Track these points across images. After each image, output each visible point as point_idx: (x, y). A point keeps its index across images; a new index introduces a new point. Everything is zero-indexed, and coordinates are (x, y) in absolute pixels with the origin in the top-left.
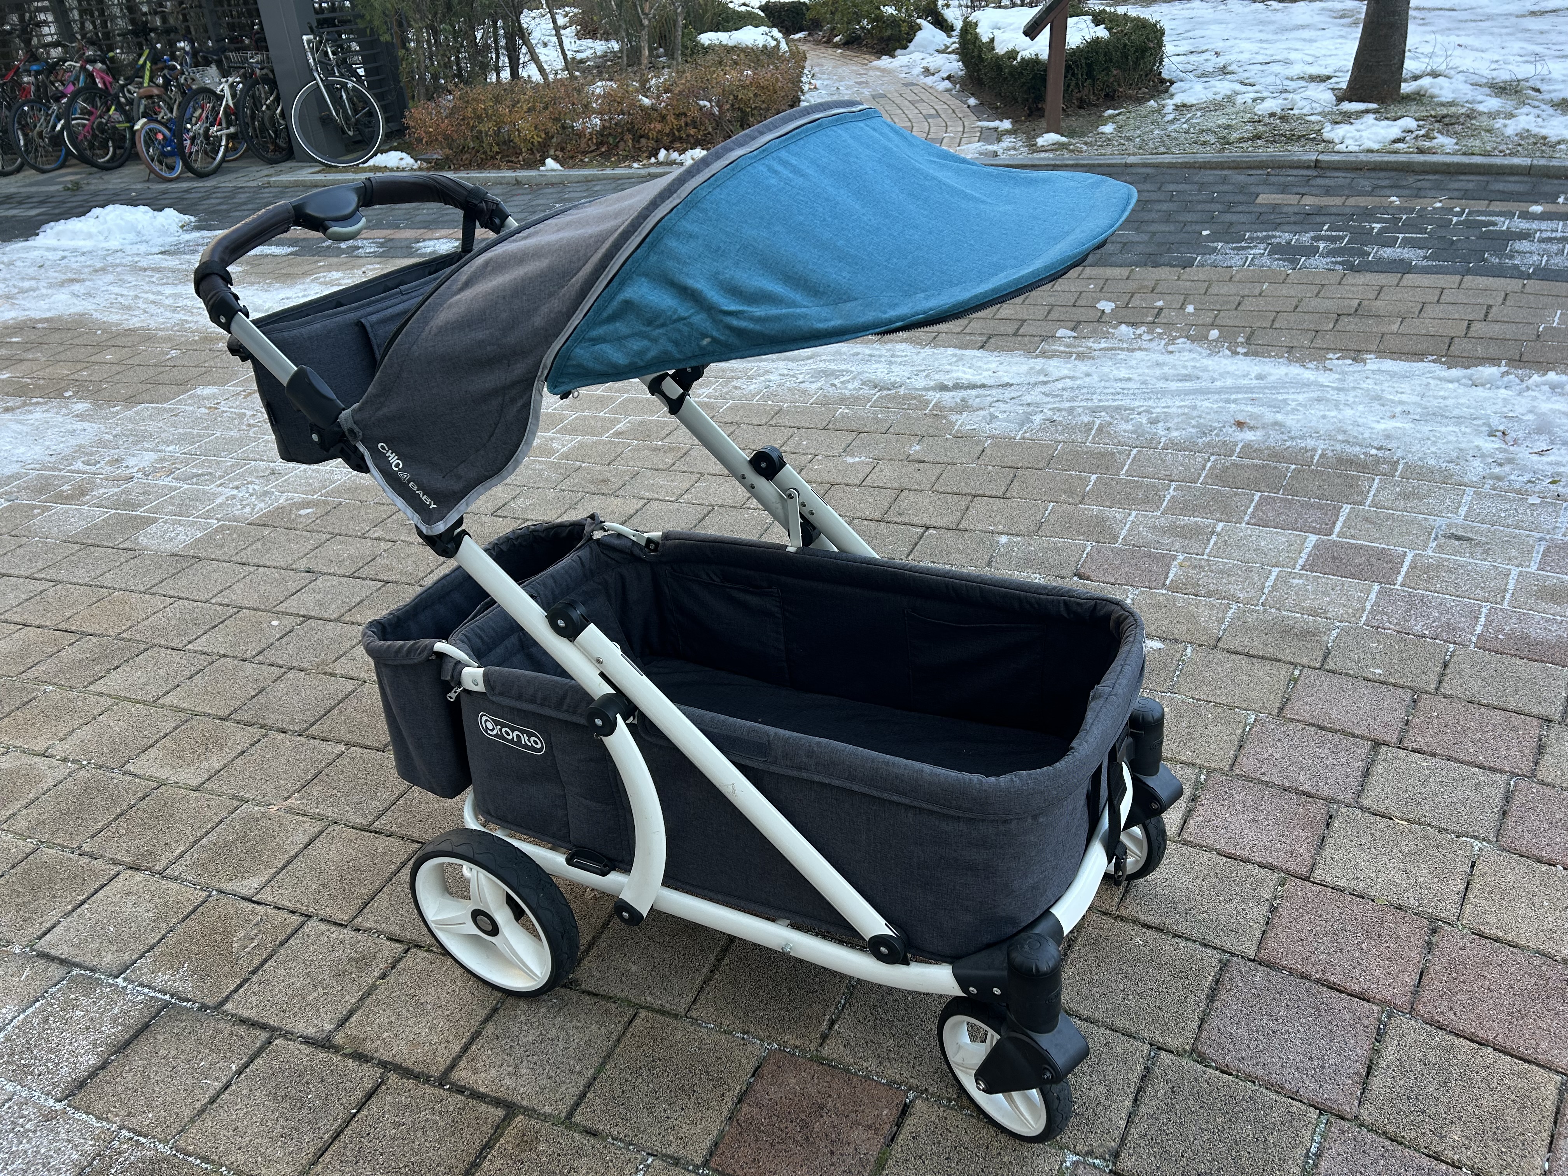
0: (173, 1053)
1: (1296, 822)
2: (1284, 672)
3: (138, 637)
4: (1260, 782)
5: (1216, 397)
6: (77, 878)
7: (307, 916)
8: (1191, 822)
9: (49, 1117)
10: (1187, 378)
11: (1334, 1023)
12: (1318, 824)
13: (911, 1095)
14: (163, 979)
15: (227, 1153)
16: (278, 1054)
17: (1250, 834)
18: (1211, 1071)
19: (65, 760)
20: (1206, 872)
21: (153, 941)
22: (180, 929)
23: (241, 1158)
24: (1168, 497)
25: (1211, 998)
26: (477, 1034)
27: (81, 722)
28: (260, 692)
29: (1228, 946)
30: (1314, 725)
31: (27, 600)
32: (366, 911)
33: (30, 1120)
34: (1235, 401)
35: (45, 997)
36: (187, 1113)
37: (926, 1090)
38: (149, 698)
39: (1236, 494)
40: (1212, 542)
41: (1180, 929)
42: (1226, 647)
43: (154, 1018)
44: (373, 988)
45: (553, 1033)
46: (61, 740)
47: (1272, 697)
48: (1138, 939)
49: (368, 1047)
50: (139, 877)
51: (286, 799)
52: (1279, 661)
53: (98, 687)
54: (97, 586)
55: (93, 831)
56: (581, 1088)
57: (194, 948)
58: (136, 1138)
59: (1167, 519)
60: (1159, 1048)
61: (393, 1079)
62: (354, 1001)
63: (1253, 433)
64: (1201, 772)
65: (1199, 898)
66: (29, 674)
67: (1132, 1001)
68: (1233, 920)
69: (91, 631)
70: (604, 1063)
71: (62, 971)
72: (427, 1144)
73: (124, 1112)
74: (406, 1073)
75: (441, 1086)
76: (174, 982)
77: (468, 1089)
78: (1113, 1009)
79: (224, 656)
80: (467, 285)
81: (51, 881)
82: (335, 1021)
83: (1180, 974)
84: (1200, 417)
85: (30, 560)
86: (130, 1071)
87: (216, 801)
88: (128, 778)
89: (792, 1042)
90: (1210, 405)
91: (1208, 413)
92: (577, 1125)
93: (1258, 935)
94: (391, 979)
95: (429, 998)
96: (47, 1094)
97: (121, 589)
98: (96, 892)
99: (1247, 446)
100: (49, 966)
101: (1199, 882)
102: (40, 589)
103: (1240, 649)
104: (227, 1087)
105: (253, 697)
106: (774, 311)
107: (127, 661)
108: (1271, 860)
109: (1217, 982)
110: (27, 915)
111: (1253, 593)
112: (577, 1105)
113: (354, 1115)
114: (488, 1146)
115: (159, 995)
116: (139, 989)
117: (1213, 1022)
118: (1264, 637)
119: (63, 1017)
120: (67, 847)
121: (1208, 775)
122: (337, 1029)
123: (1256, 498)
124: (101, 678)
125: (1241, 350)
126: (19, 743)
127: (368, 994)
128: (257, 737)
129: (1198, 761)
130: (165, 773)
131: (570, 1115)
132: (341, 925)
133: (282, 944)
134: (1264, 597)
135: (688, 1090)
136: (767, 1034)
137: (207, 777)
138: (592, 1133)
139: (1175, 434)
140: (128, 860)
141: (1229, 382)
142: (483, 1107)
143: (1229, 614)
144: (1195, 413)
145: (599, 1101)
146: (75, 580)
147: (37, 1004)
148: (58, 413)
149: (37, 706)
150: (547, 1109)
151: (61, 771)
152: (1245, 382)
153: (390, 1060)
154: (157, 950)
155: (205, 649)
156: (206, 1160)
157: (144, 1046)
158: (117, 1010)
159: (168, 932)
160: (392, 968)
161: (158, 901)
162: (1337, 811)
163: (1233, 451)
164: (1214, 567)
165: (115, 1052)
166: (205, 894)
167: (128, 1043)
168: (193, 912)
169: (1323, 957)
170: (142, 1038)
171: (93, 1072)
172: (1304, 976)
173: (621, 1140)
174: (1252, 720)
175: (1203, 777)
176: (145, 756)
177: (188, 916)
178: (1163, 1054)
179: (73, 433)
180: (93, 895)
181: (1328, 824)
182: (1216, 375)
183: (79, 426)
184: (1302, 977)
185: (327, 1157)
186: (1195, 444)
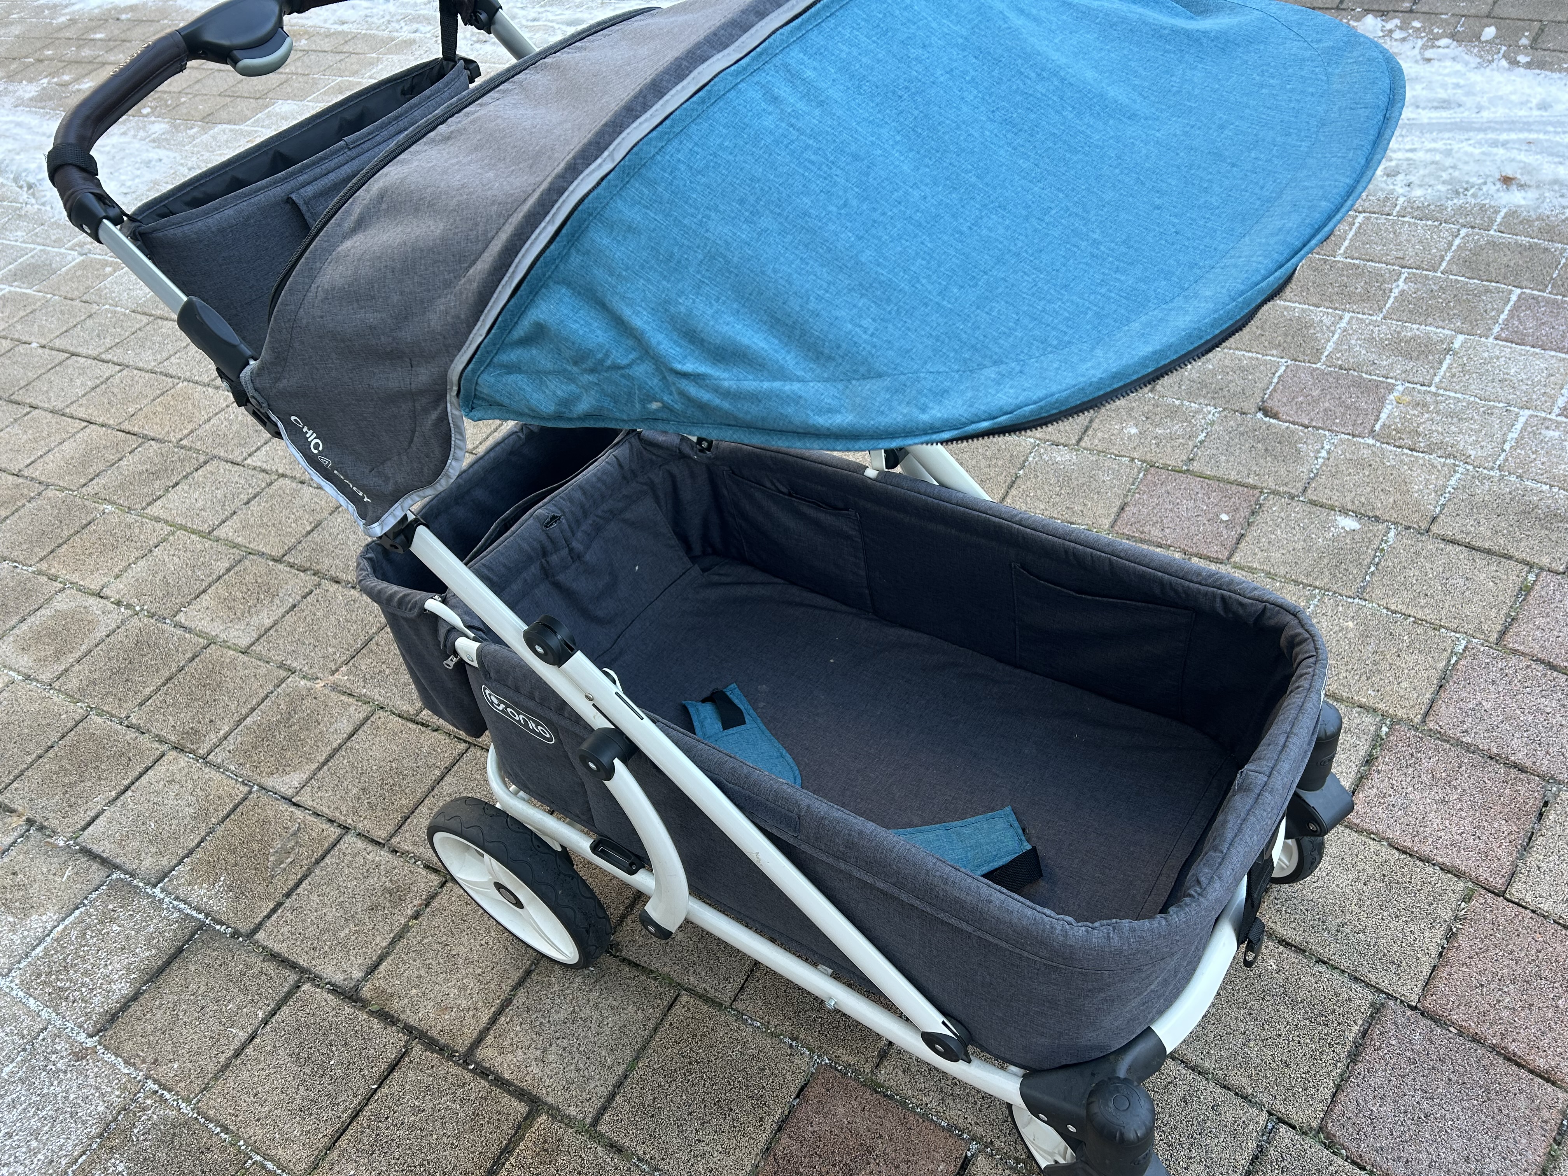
0: (203, 988)
1: (1498, 808)
2: (1514, 575)
3: (199, 445)
4: (1459, 743)
5: (1481, 136)
6: (123, 757)
7: (345, 827)
8: (1361, 795)
9: (80, 1055)
10: (1445, 104)
11: (1505, 1112)
12: (1527, 813)
13: (974, 1146)
14: (200, 893)
15: (246, 1123)
16: (305, 1003)
17: (1435, 820)
18: (1340, 1162)
19: (118, 603)
20: (1371, 871)
21: (193, 844)
22: (220, 829)
23: (259, 1132)
24: (1396, 291)
25: (1354, 1056)
26: (507, 1003)
27: (138, 554)
28: (316, 527)
29: (1384, 985)
30: (1542, 662)
31: (93, 389)
32: (405, 828)
33: (62, 1058)
34: (1504, 144)
35: (85, 905)
36: (212, 1068)
37: (992, 1142)
38: (205, 528)
39: (1487, 291)
40: (1445, 366)
41: (1326, 953)
42: (1442, 532)
43: (187, 942)
44: (406, 929)
45: (586, 1012)
46: (117, 577)
47: (1493, 614)
48: (1271, 962)
49: (395, 1006)
50: (184, 760)
51: (333, 673)
52: (1510, 558)
53: (155, 510)
54: (161, 373)
55: (141, 698)
56: (610, 1088)
57: (231, 859)
58: (160, 1092)
59: (1389, 328)
60: (1281, 1120)
61: (417, 1049)
62: (384, 944)
63: (1523, 194)
64: (1382, 721)
65: (1356, 909)
66: (89, 489)
67: (1253, 1049)
68: (1396, 948)
69: (153, 435)
70: (637, 1059)
71: (103, 873)
72: (444, 1139)
73: (150, 1059)
74: (431, 1044)
75: (466, 1063)
76: (210, 898)
77: (492, 1073)
78: (1228, 1058)
79: (283, 476)
80: (360, 225)
81: (98, 758)
82: (364, 968)
83: (1319, 1018)
84: (1454, 167)
85: (99, 336)
86: (160, 1007)
87: (263, 669)
88: (180, 632)
89: (845, 1058)
90: (1470, 149)
91: (1466, 163)
92: (601, 1135)
93: (1426, 971)
94: (424, 920)
95: (462, 950)
96: (80, 1027)
97: (185, 380)
98: (141, 775)
99: (1512, 213)
100: (90, 866)
101: (1360, 885)
102: (107, 375)
103: (1459, 537)
104: (252, 1038)
105: (309, 533)
106: (751, 383)
107: (186, 477)
108: (1457, 863)
109: (1364, 1034)
110: (73, 800)
111: (1489, 449)
112: (604, 1109)
113: (376, 1090)
114: (507, 1150)
115: (194, 913)
116: (175, 903)
117: (1352, 1093)
118: (1495, 520)
119: (100, 931)
120: (115, 716)
121: (1391, 728)
122: (365, 979)
123: (1514, 298)
124: (159, 498)
125: (1523, 59)
126: (75, 578)
127: (400, 936)
128: (310, 586)
129: (1381, 706)
130: (215, 629)
131: (596, 1121)
132: (379, 843)
133: (318, 862)
134: (1503, 455)
135: (723, 1108)
136: (817, 1044)
137: (256, 636)
138: (616, 1148)
139: (1418, 192)
140: (173, 739)
141: (1500, 113)
142: (506, 1099)
143: (1453, 482)
144: (1448, 162)
145: (627, 1108)
146: (141, 365)
147: (77, 912)
148: (135, 136)
149: (95, 531)
150: (572, 1111)
151: (116, 616)
152: (1522, 113)
153: (416, 1025)
154: (196, 856)
155: (264, 466)
156: (225, 1129)
157: (174, 978)
158: (151, 929)
159: (207, 834)
160: (427, 906)
161: (200, 793)
162: (1556, 796)
163: (1492, 221)
164: (1441, 406)
165: (147, 982)
166: (247, 788)
167: (161, 970)
168: (233, 811)
169: (1505, 1014)
170: (175, 966)
171: (125, 1004)
172: (1476, 1039)
173: (646, 1162)
174: (1460, 648)
175: (1385, 729)
176: (196, 605)
177: (228, 816)
178: (1283, 1128)
179: (148, 163)
180: (137, 779)
181: (1541, 814)
182: (1484, 101)
183: (154, 154)
184: (1474, 1040)
185: (343, 1143)
186: (1442, 208)
